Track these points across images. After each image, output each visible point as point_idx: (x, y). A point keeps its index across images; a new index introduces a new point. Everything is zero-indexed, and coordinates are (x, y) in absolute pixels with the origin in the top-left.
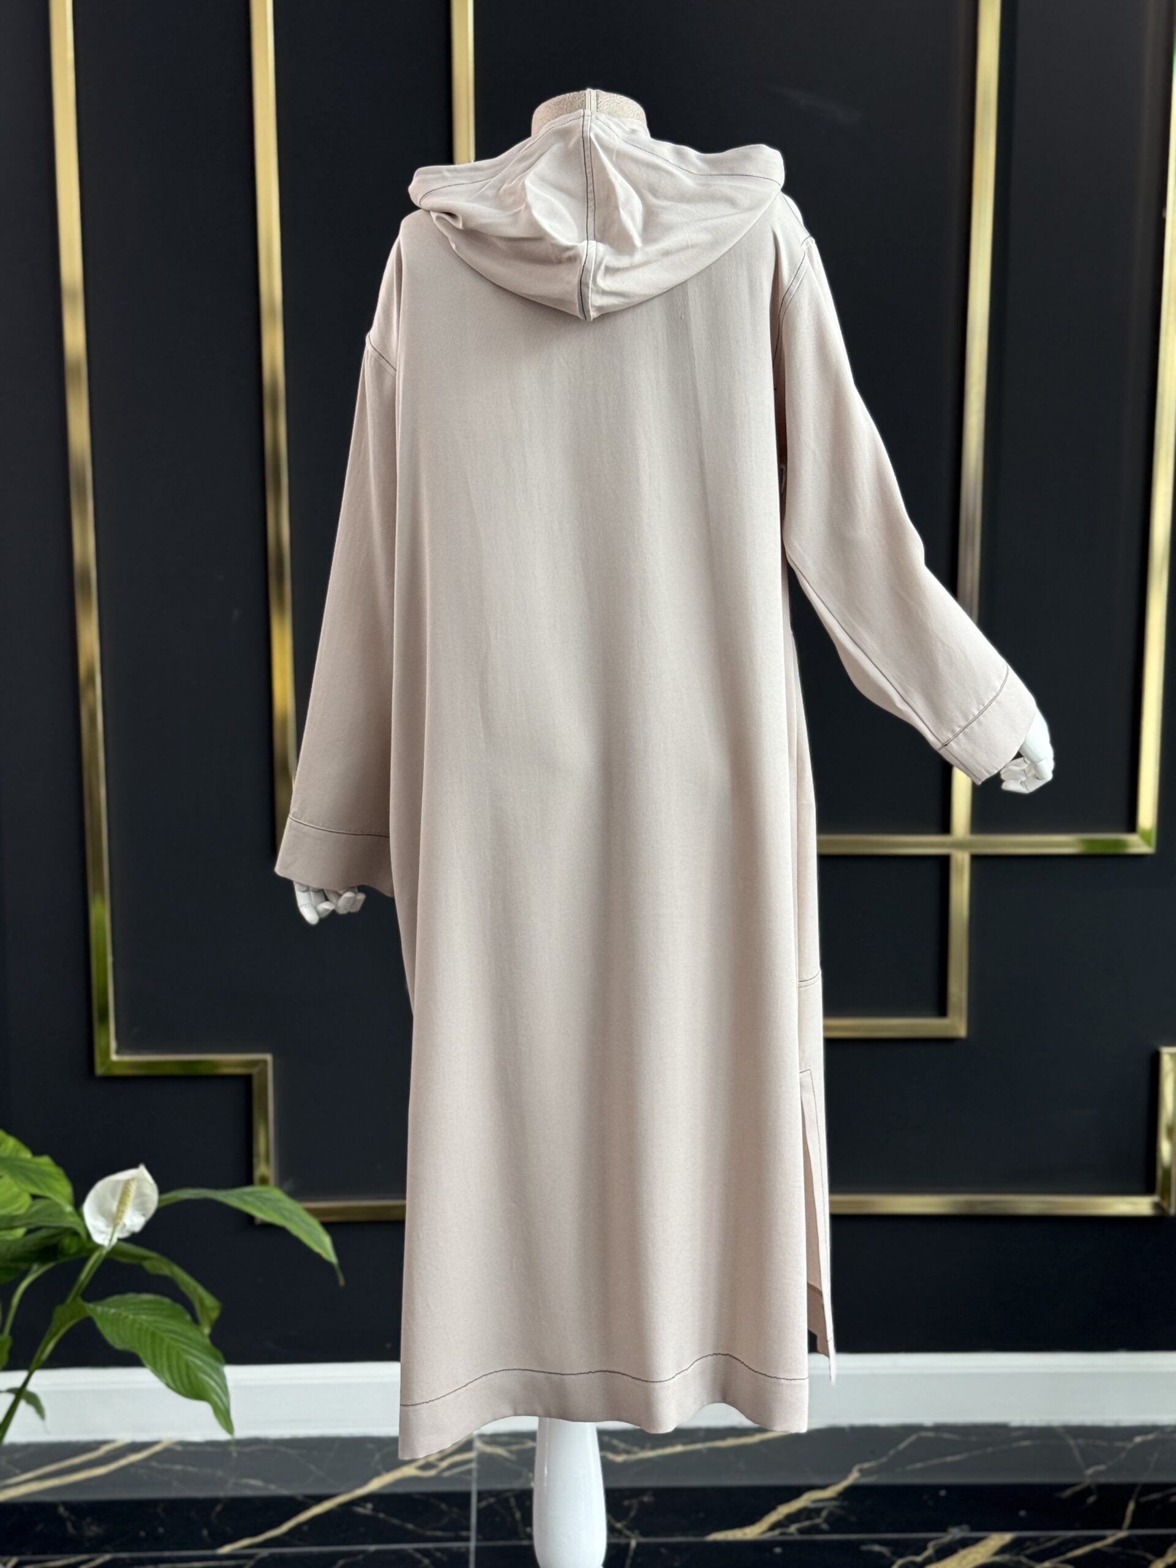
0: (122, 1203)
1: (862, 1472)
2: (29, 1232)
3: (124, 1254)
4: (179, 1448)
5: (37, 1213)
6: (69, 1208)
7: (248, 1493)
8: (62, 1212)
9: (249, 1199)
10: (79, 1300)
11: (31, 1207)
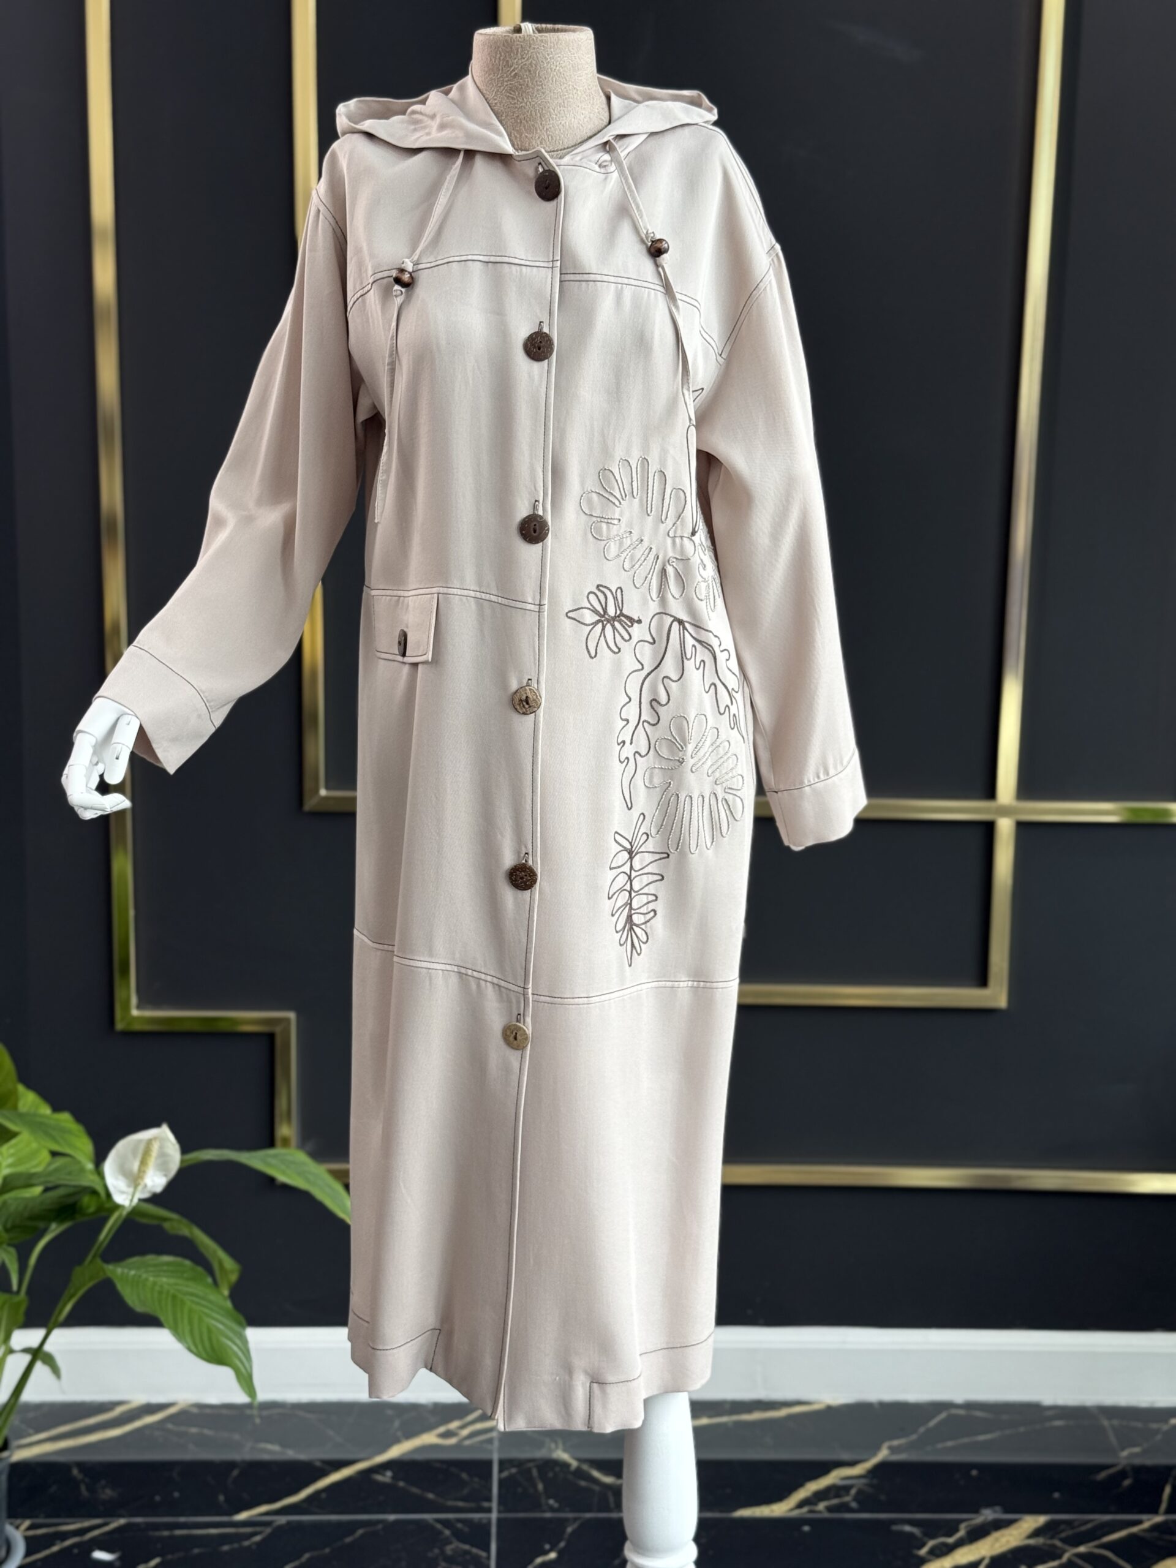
0: (143, 1163)
1: (892, 1450)
2: (46, 1190)
3: (144, 1214)
4: (195, 1410)
5: (56, 1170)
6: (90, 1166)
7: (266, 1457)
8: (82, 1170)
9: (273, 1161)
10: (99, 1261)
11: (49, 1164)
